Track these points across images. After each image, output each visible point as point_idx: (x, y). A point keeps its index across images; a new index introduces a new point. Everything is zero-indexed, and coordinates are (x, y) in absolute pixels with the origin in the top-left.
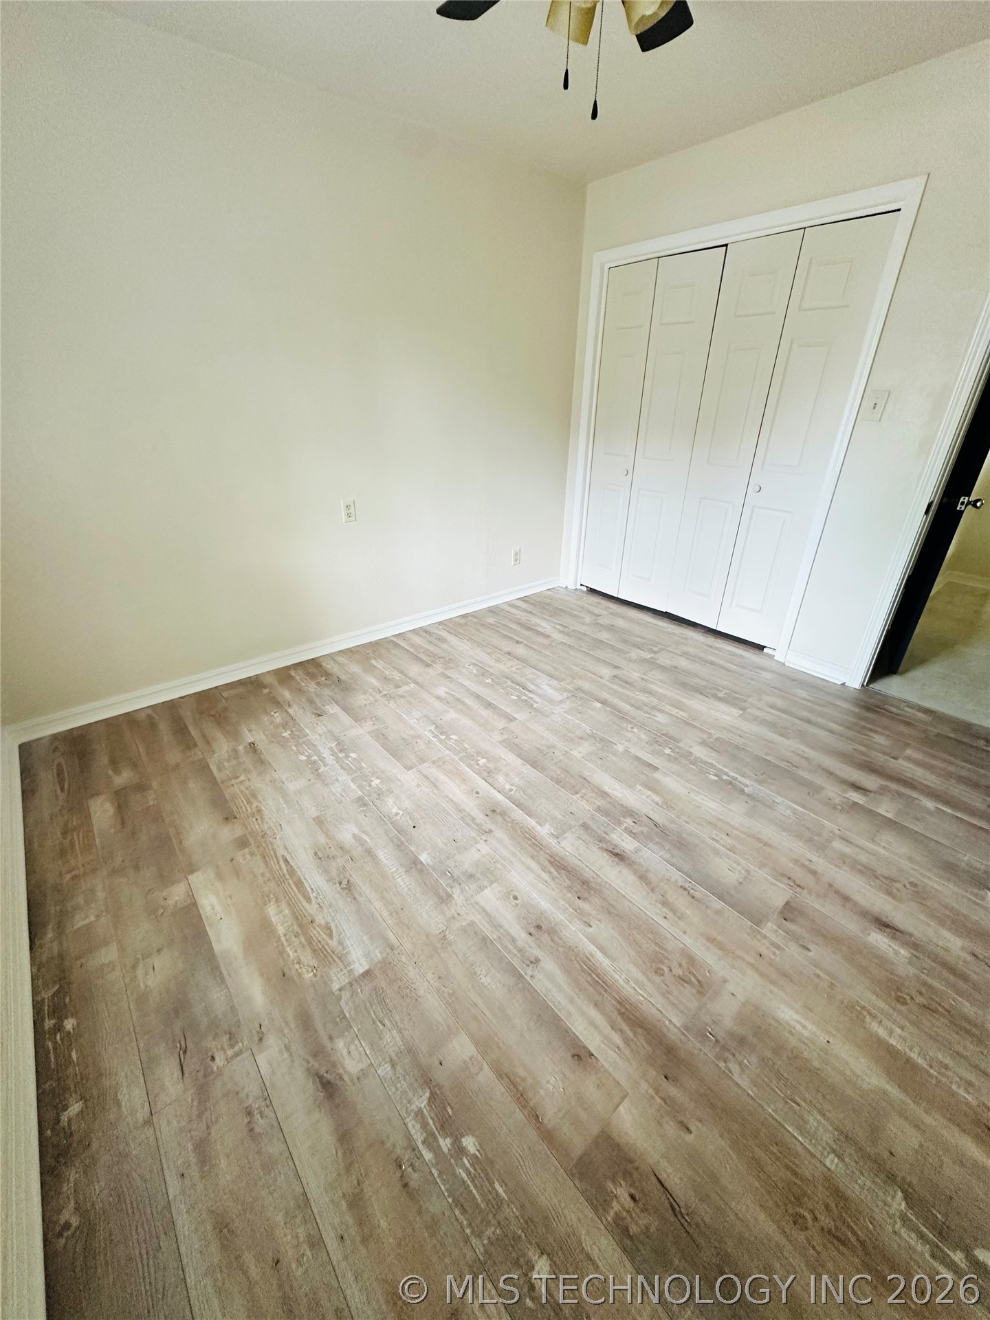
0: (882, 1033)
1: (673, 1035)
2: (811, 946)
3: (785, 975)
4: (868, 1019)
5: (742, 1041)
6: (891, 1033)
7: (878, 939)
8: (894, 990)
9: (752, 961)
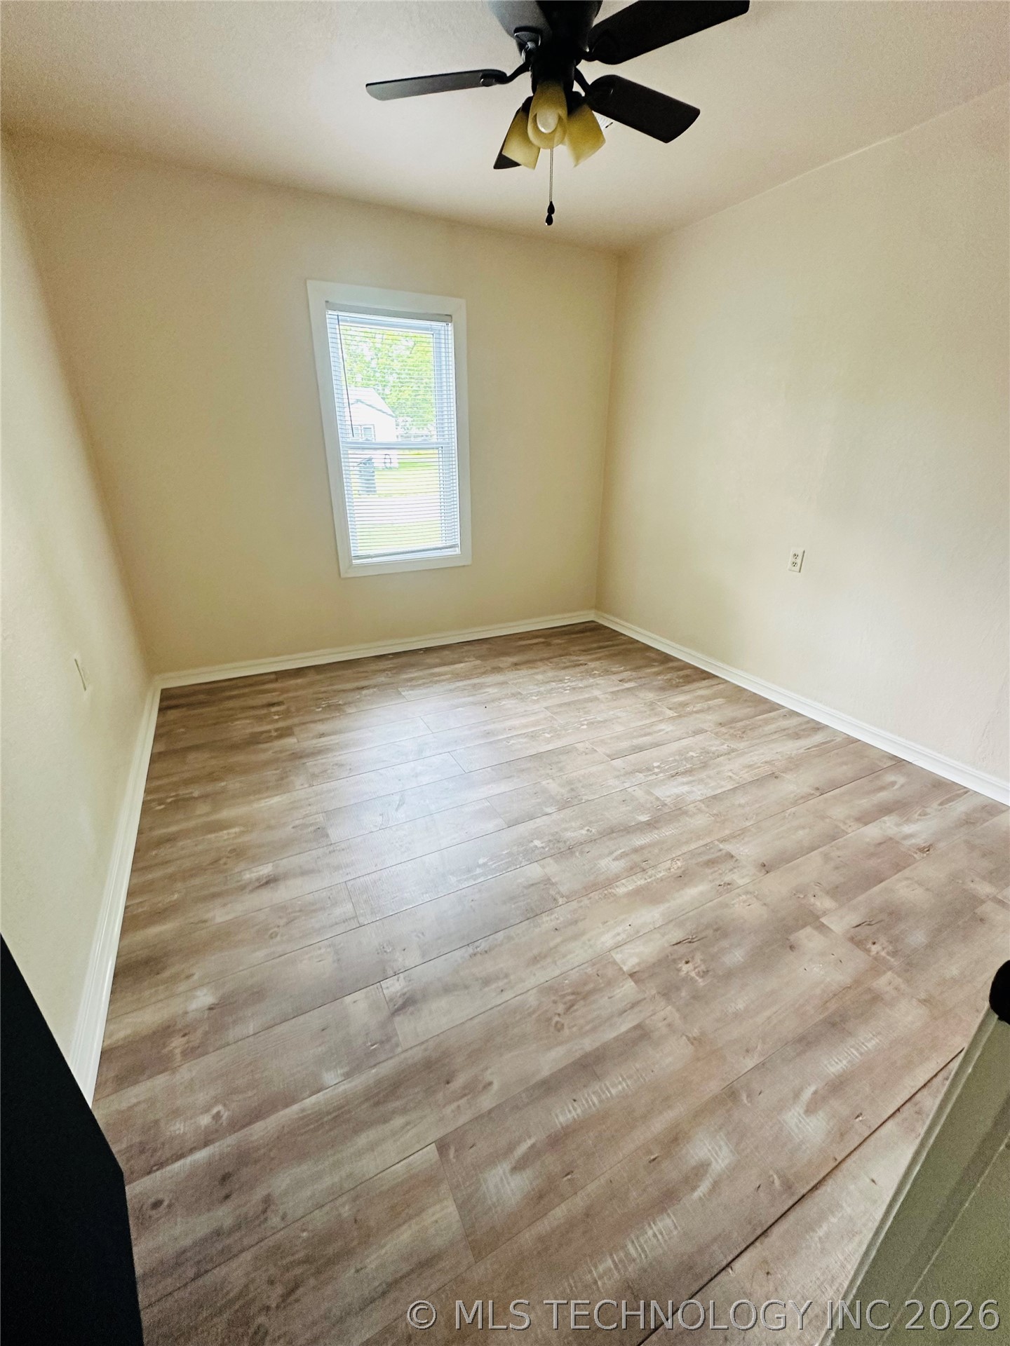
0: (233, 830)
1: (305, 760)
2: (293, 830)
3: (292, 809)
4: (242, 829)
5: (282, 779)
6: (228, 834)
7: (266, 870)
8: (238, 853)
9: (310, 800)
